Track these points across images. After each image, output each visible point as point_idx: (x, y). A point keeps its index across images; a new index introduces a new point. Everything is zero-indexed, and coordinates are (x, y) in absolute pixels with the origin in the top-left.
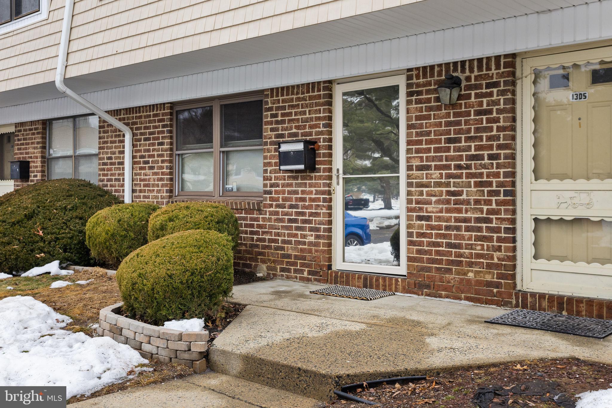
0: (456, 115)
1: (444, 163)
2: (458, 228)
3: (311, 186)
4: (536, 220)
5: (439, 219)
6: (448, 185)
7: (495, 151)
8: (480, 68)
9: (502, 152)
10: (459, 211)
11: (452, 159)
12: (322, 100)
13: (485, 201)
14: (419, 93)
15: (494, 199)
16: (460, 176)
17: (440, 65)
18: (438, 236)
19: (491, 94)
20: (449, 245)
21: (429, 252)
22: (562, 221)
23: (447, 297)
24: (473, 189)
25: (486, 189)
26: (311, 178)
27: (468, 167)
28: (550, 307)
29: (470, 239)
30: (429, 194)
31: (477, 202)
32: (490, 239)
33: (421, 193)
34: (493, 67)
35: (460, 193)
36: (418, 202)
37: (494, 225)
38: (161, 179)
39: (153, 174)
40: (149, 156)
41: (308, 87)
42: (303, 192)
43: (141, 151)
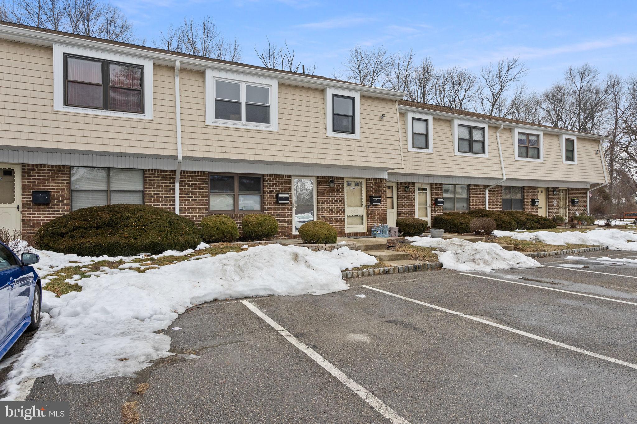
0: (331, 190)
1: (328, 202)
2: (332, 219)
3: (285, 208)
4: (348, 216)
5: (327, 217)
6: (330, 208)
8: (337, 179)
9: (342, 200)
10: (332, 214)
11: (331, 201)
14: (321, 183)
15: (341, 211)
16: (332, 206)
17: (327, 177)
19: (339, 186)
22: (352, 216)
24: (336, 209)
25: (339, 209)
26: (285, 206)
27: (335, 203)
28: (352, 235)
29: (335, 221)
30: (324, 210)
31: (337, 212)
32: (340, 221)
33: (322, 210)
34: (340, 179)
35: (333, 210)
36: (321, 212)
37: (341, 217)
38: (202, 205)
39: (195, 203)
40: (192, 194)
41: (283, 176)
42: (282, 210)
43: (186, 191)
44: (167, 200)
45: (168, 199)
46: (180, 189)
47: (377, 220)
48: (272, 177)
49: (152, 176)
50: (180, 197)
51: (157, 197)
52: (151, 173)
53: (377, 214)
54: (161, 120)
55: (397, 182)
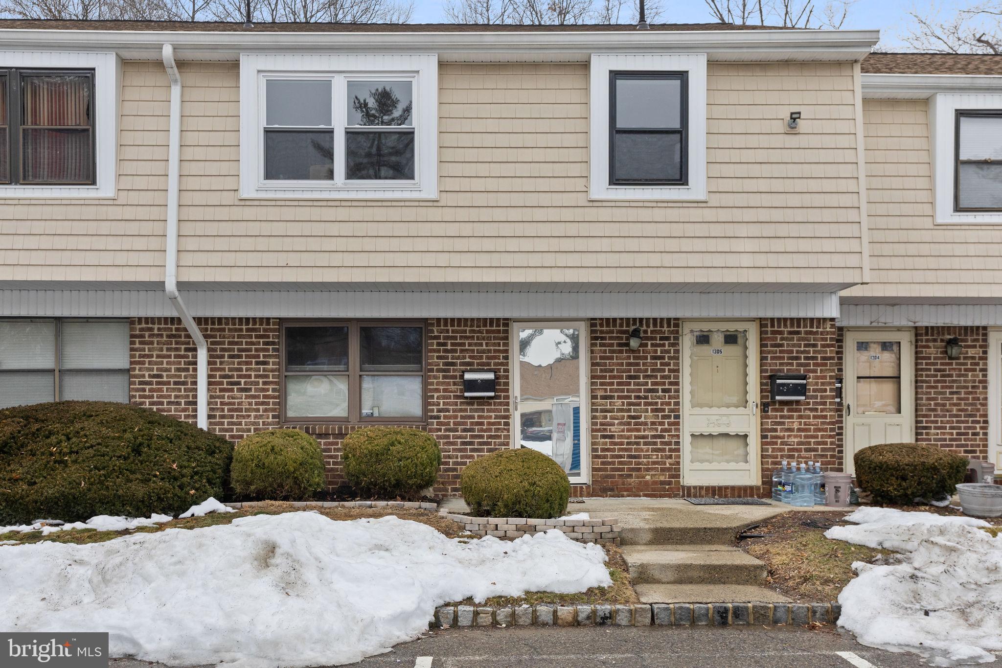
0: (635, 358)
1: (626, 394)
2: (638, 444)
3: (489, 411)
4: (692, 435)
5: (621, 437)
6: (629, 410)
7: (667, 387)
8: (655, 325)
9: (673, 387)
10: (639, 430)
11: (633, 391)
12: (501, 335)
13: (659, 422)
14: (603, 338)
15: (666, 421)
16: (639, 404)
17: (621, 319)
18: (620, 450)
19: (664, 345)
20: (630, 457)
21: (613, 463)
22: (711, 436)
23: (629, 496)
24: (650, 414)
25: (660, 414)
26: (490, 404)
27: (646, 398)
28: (707, 494)
29: (647, 451)
30: (612, 418)
31: (653, 423)
32: (664, 450)
33: (606, 417)
34: (665, 325)
35: (639, 417)
36: (602, 424)
37: (666, 440)
38: (263, 403)
39: (247, 397)
40: (239, 376)
41: (484, 321)
42: (480, 417)
43: (224, 370)
44: (180, 391)
45: (183, 387)
46: (209, 363)
47: (799, 450)
48: (453, 325)
49: (147, 334)
50: (209, 383)
51: (158, 383)
52: (144, 326)
53: (799, 430)
54: (134, 198)
55: (916, 328)
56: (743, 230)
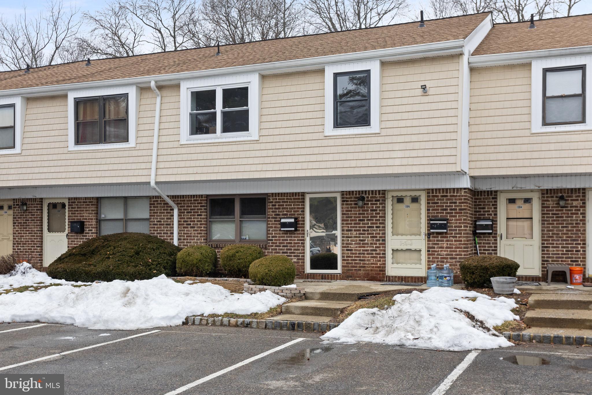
0: (363, 211)
1: (358, 229)
2: (364, 254)
3: (294, 237)
4: (393, 250)
5: (356, 250)
6: (360, 237)
7: (378, 225)
8: (372, 194)
9: (381, 225)
10: (364, 247)
11: (361, 227)
12: (300, 200)
13: (374, 243)
14: (347, 201)
15: (378, 242)
16: (364, 234)
17: (356, 191)
18: (355, 257)
19: (377, 204)
20: (360, 260)
21: (352, 263)
22: (402, 250)
23: (359, 280)
24: (370, 239)
25: (375, 239)
26: (295, 234)
27: (368, 230)
28: (399, 280)
29: (369, 257)
30: (351, 241)
31: (371, 244)
32: (377, 257)
33: (348, 240)
34: (378, 194)
35: (365, 240)
36: (346, 244)
37: (378, 252)
38: (200, 233)
39: (194, 231)
40: (191, 221)
41: (293, 194)
42: (290, 240)
43: (184, 218)
44: (168, 227)
46: (179, 215)
47: (447, 258)
48: (279, 196)
49: (156, 203)
50: (179, 225)
51: (160, 225)
52: (155, 199)
53: (447, 248)
55: (542, 190)
56: (397, 147)
